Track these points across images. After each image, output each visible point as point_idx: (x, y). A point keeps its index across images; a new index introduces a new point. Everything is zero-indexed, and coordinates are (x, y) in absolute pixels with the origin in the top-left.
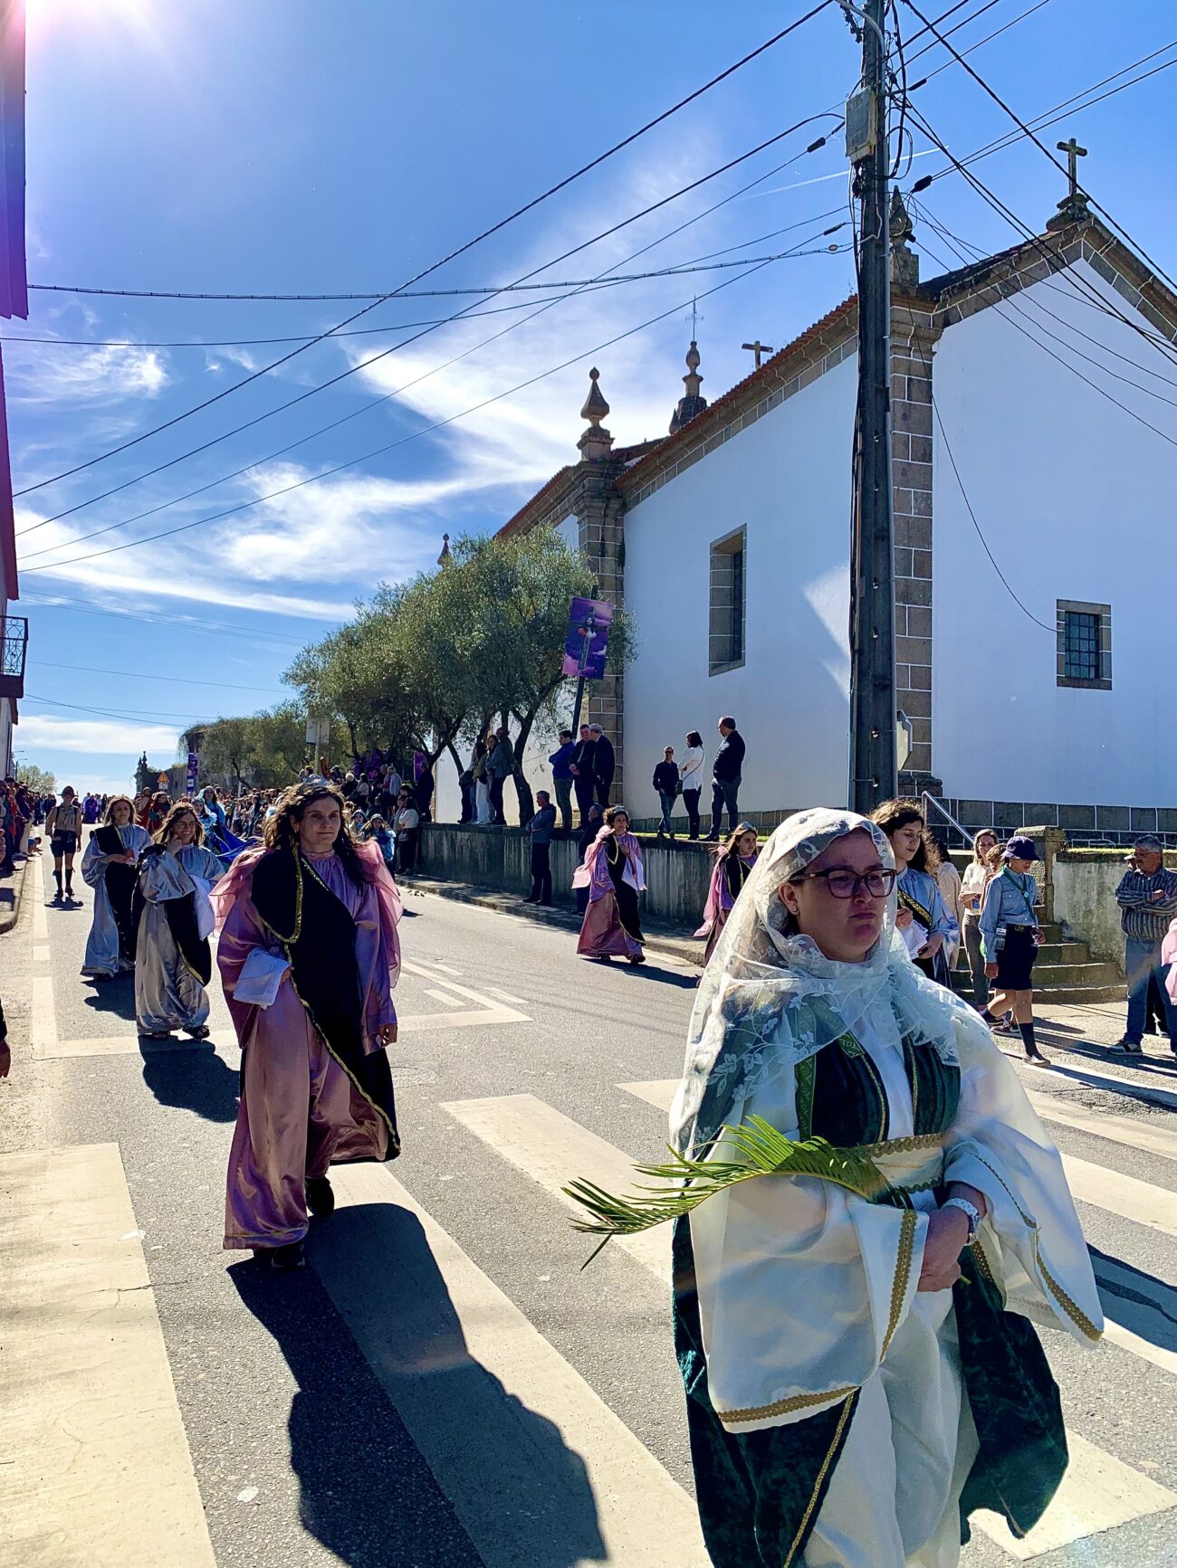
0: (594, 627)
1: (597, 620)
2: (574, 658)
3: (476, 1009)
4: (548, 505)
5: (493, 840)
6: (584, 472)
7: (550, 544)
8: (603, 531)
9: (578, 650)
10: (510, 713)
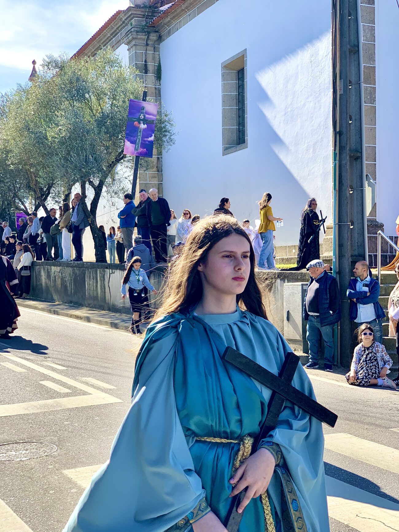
0: (145, 121)
1: (147, 116)
2: (132, 142)
3: (79, 394)
4: (106, 38)
5: (77, 272)
6: (132, 14)
7: (111, 63)
8: (146, 56)
9: (135, 137)
10: (87, 183)
